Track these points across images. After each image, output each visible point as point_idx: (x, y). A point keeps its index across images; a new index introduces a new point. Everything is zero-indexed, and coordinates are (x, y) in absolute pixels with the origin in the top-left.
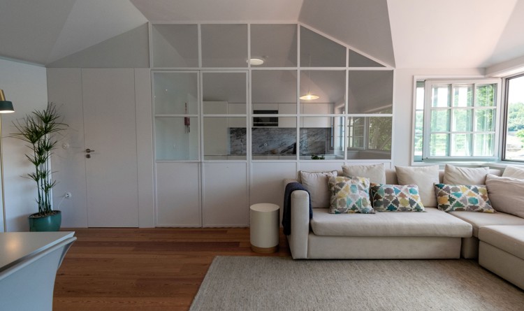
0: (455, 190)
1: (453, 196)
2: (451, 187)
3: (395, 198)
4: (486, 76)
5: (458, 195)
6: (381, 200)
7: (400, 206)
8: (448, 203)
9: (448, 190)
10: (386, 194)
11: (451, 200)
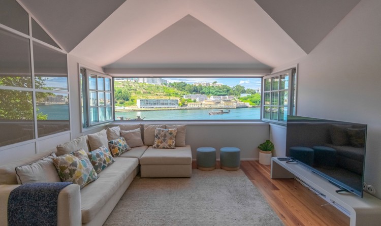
0: (118, 142)
1: (119, 146)
2: (116, 141)
3: (103, 159)
4: (106, 73)
5: (120, 145)
6: (97, 164)
7: (107, 163)
8: (119, 151)
9: (115, 144)
10: (98, 159)
11: (119, 149)
